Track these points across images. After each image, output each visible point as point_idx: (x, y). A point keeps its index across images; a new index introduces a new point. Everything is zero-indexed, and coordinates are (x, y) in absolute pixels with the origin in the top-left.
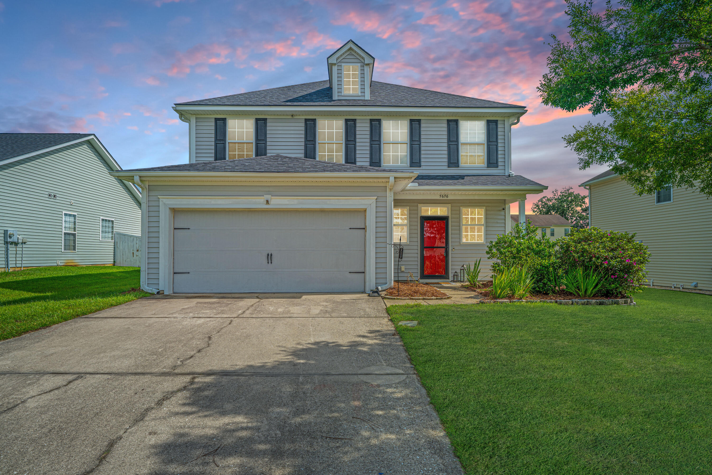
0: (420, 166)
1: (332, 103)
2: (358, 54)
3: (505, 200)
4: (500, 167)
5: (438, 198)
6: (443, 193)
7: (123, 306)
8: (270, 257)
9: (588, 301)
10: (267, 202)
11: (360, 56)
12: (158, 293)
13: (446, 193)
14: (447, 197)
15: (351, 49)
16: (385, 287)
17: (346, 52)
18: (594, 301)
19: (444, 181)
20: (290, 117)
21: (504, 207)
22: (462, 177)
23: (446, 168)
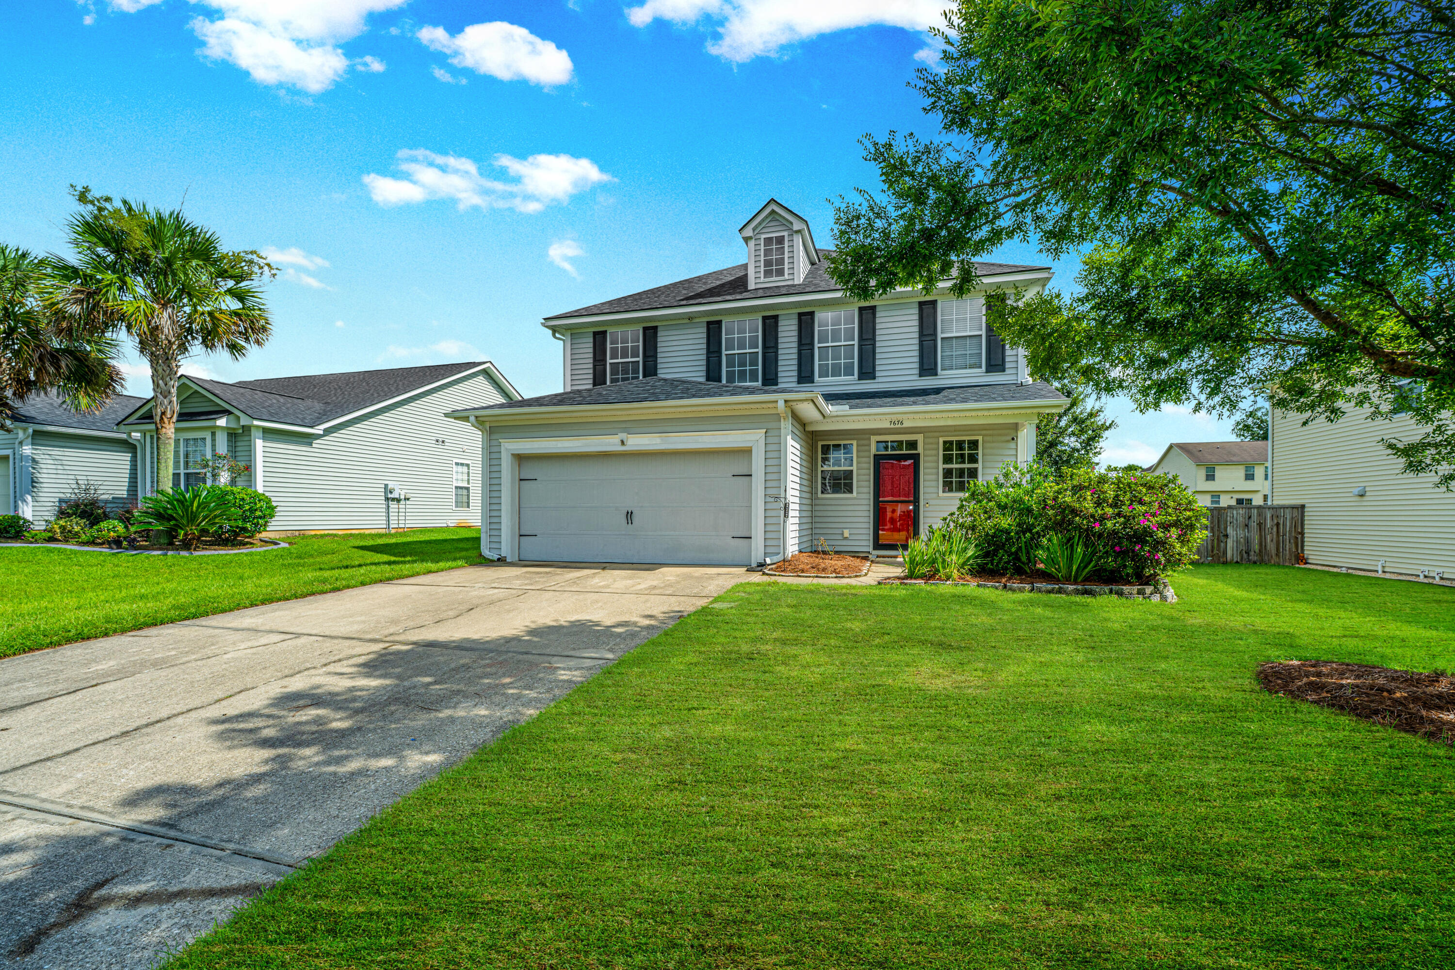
0: (874, 378)
1: (745, 295)
2: (784, 218)
3: (1017, 424)
4: (1008, 371)
5: (887, 425)
6: (894, 418)
7: (443, 573)
8: (629, 515)
9: (1060, 588)
10: (623, 442)
11: (787, 220)
12: (499, 559)
13: (900, 417)
14: (902, 423)
15: (773, 212)
16: (776, 559)
17: (766, 217)
18: (1071, 587)
19: (900, 400)
20: (687, 321)
21: (1014, 435)
22: (937, 391)
23: (916, 377)
